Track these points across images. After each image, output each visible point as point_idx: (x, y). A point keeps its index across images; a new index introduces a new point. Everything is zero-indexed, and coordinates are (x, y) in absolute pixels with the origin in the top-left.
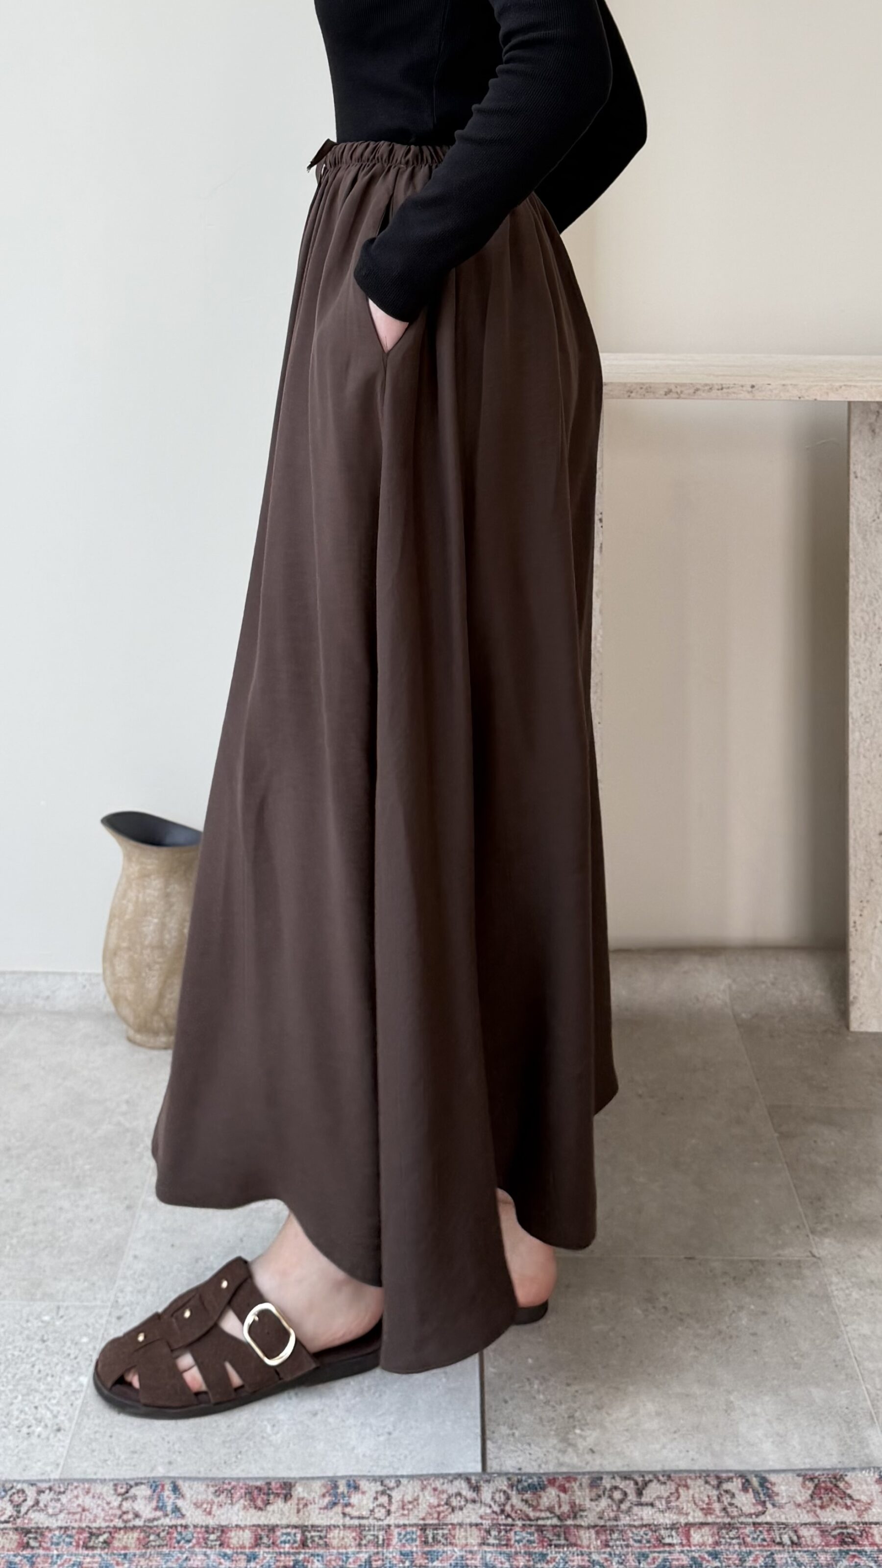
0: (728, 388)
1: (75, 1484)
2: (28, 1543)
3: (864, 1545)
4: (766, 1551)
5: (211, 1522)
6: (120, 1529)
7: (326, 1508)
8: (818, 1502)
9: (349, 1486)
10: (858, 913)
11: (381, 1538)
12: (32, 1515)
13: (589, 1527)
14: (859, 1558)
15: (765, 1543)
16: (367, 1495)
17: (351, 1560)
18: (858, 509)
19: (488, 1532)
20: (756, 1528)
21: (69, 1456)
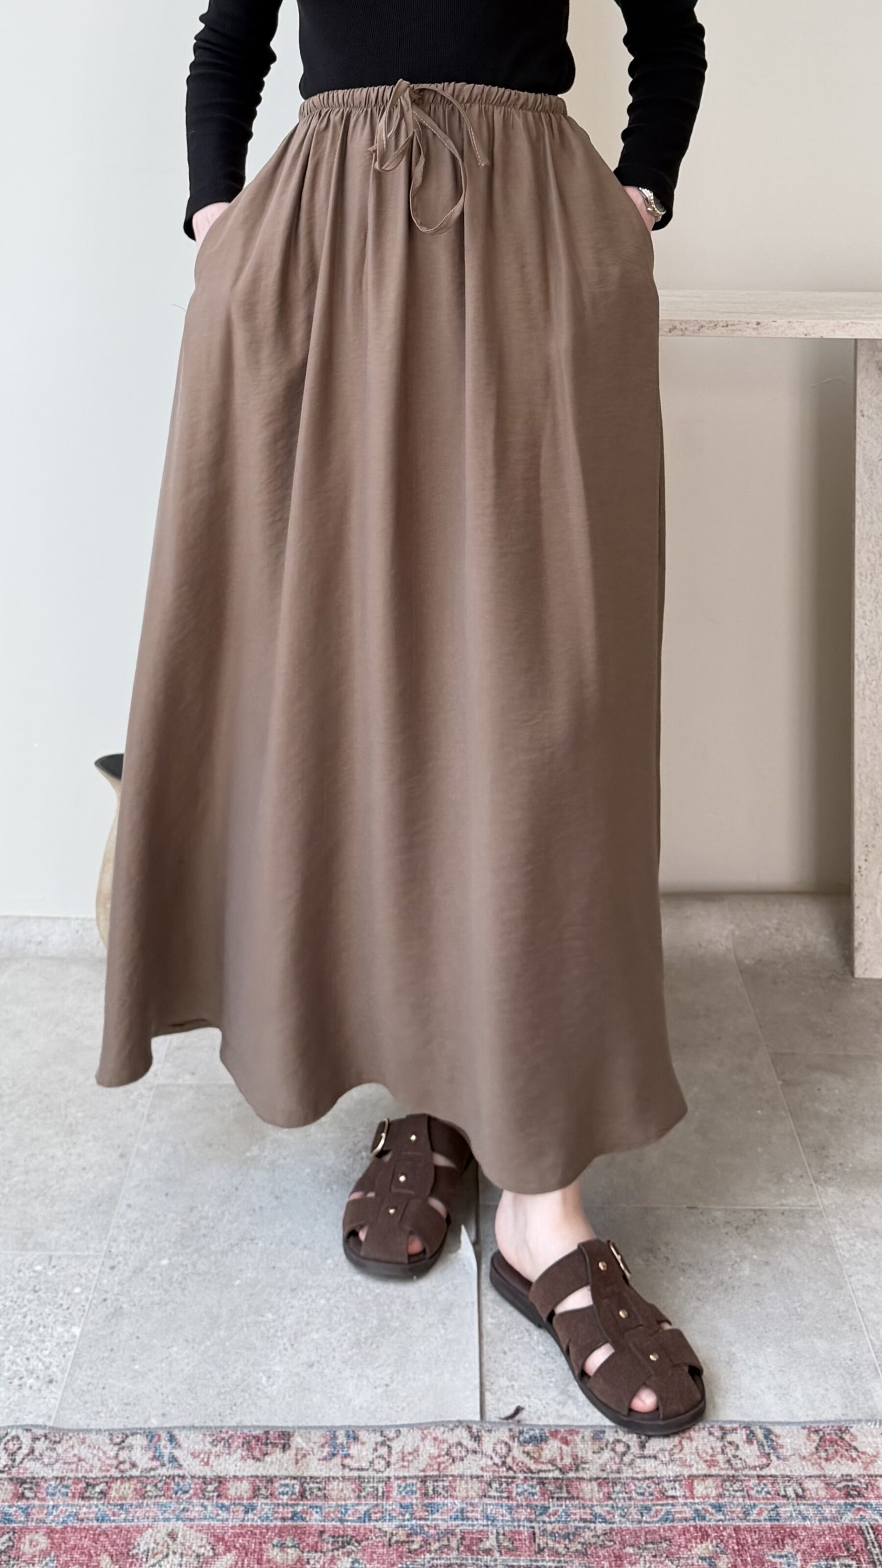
0: (733, 325)
1: (71, 1434)
2: (23, 1494)
3: (870, 1498)
4: (770, 1504)
5: (208, 1473)
6: (117, 1479)
7: (325, 1459)
8: (823, 1454)
9: (348, 1436)
10: (863, 857)
11: (380, 1490)
12: (27, 1464)
13: (590, 1480)
14: (864, 1511)
15: (769, 1496)
16: (367, 1446)
17: (350, 1512)
18: (864, 449)
19: (490, 1485)
20: (761, 1481)
21: (61, 1408)
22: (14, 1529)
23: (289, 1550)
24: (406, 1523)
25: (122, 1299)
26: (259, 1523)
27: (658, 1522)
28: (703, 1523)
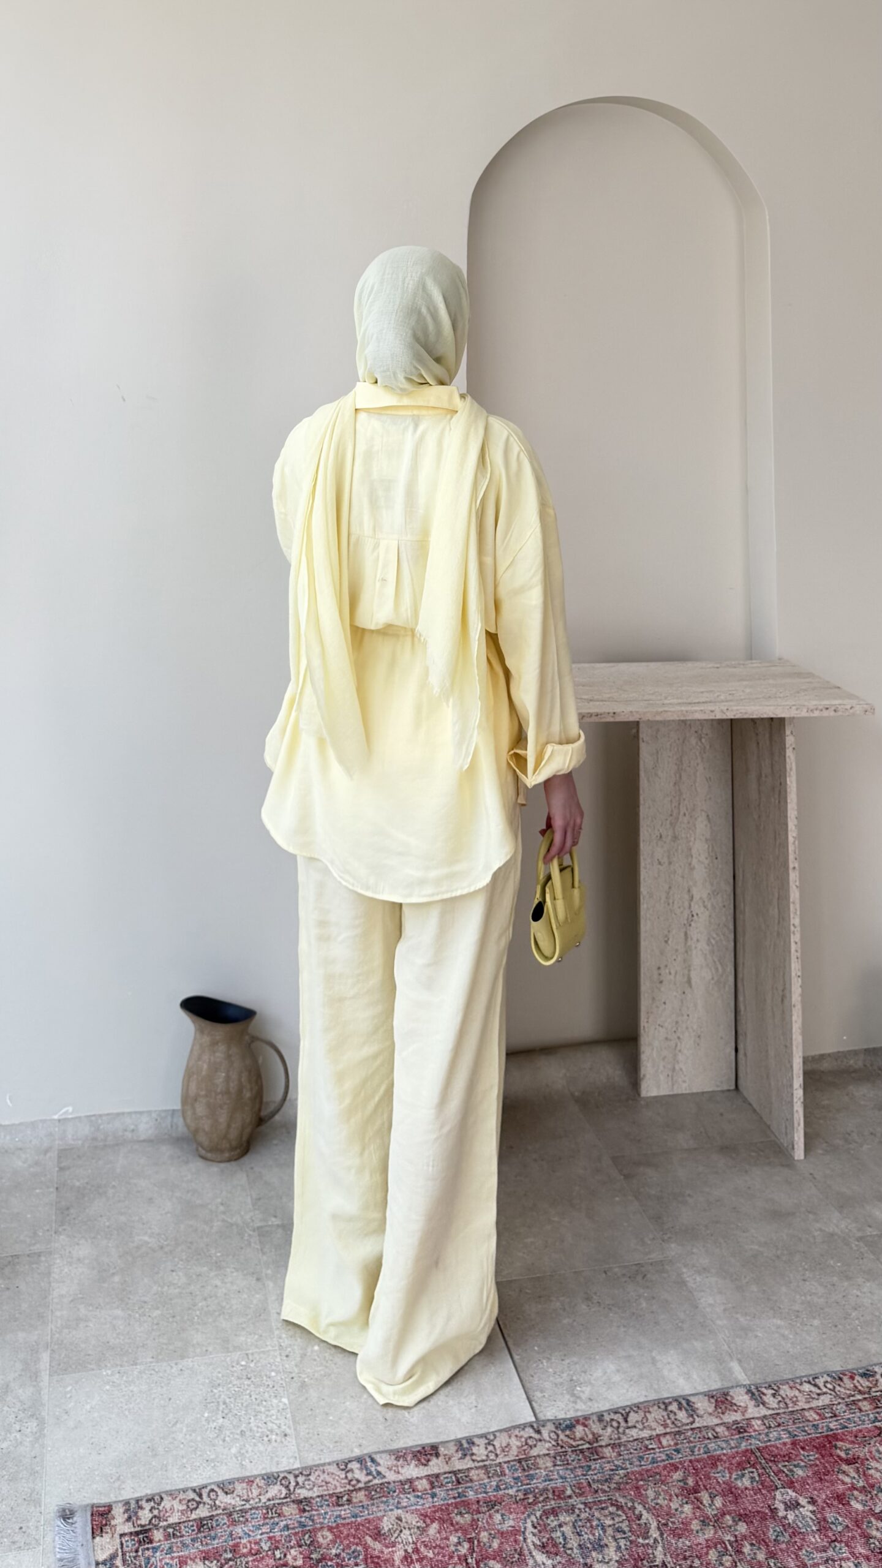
2: (304, 1509)
5: (401, 1478)
6: (353, 1491)
7: (461, 1458)
8: (720, 1410)
9: (468, 1443)
11: (499, 1471)
12: (298, 1491)
13: (607, 1446)
15: (700, 1440)
16: (481, 1447)
17: (488, 1487)
19: (555, 1458)
20: (693, 1431)
21: (299, 1451)
22: (309, 1530)
23: (466, 1516)
24: (521, 1488)
25: (303, 1376)
26: (442, 1502)
27: (649, 1464)
28: (673, 1461)
